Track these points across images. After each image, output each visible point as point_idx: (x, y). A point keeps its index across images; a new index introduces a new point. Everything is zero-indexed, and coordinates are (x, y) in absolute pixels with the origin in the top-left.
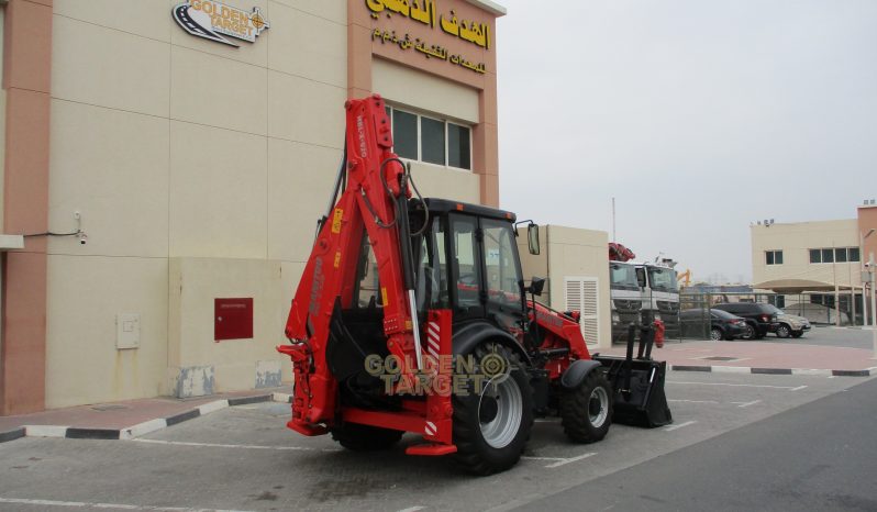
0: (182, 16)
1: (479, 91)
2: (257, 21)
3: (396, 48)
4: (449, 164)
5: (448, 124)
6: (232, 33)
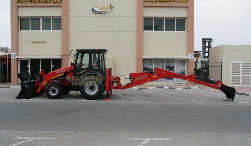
0: (93, 10)
1: (187, 7)
2: (110, 7)
3: (152, 3)
4: (176, 30)
5: (176, 19)
6: (104, 11)
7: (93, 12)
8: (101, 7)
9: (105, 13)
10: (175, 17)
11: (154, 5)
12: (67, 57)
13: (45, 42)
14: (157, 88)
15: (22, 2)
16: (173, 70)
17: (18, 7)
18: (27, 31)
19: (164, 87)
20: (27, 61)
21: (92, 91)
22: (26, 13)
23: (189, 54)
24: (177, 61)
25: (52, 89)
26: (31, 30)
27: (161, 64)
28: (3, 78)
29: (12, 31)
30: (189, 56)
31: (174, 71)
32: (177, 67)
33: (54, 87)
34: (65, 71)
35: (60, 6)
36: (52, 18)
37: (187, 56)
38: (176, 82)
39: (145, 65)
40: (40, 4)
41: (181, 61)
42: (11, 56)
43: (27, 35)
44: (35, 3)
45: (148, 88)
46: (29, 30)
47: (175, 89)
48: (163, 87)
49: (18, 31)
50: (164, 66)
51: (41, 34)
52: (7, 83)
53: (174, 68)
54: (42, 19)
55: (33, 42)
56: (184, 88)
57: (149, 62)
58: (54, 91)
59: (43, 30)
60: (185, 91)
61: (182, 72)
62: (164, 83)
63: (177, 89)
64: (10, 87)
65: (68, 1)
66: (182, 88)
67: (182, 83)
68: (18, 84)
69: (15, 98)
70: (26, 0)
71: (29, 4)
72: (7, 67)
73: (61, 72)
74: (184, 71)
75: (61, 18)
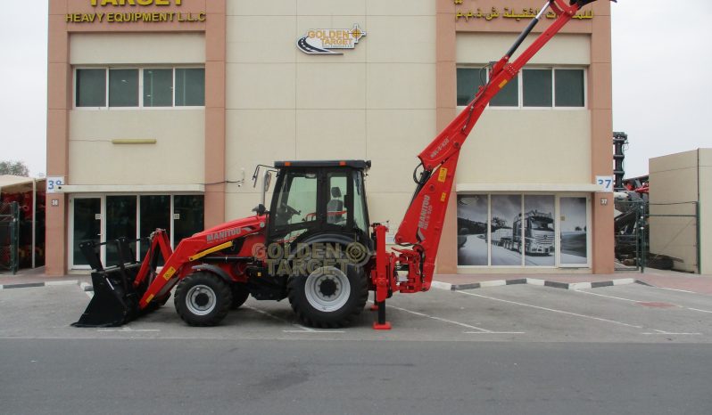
0: (303, 44)
2: (356, 33)
3: (482, 21)
4: (557, 105)
5: (556, 71)
6: (337, 46)
7: (304, 48)
8: (327, 35)
9: (339, 52)
10: (552, 66)
11: (488, 27)
12: (220, 188)
13: (154, 143)
14: (509, 283)
15: (83, 19)
16: (550, 225)
17: (70, 34)
18: (96, 108)
19: (530, 281)
20: (97, 202)
21: (327, 297)
22: (96, 52)
23: (598, 178)
24: (561, 199)
25: (196, 294)
26: (110, 106)
27: (512, 207)
28: (20, 254)
29: (50, 109)
30: (598, 182)
31: (553, 230)
32: (563, 219)
33: (201, 288)
34: (237, 232)
35: (203, 33)
36: (176, 70)
37: (593, 182)
38: (558, 264)
39: (462, 211)
40: (141, 27)
41: (573, 199)
42: (48, 185)
43: (97, 121)
44: (123, 21)
45: (484, 284)
46: (104, 105)
47: (566, 286)
48: (524, 282)
49: (69, 108)
50: (520, 215)
51: (139, 118)
52: (31, 270)
53: (551, 221)
54: (145, 70)
55: (115, 143)
56: (595, 285)
57: (474, 201)
58: (202, 300)
59: (147, 103)
60: (601, 293)
61: (578, 233)
62: (523, 266)
63: (574, 287)
64: (43, 284)
65: (224, 16)
66: (588, 285)
67: (577, 268)
68: (66, 273)
69: (73, 325)
70: (96, 15)
71: (105, 27)
72: (31, 219)
73: (223, 235)
74: (583, 230)
75: (204, 70)
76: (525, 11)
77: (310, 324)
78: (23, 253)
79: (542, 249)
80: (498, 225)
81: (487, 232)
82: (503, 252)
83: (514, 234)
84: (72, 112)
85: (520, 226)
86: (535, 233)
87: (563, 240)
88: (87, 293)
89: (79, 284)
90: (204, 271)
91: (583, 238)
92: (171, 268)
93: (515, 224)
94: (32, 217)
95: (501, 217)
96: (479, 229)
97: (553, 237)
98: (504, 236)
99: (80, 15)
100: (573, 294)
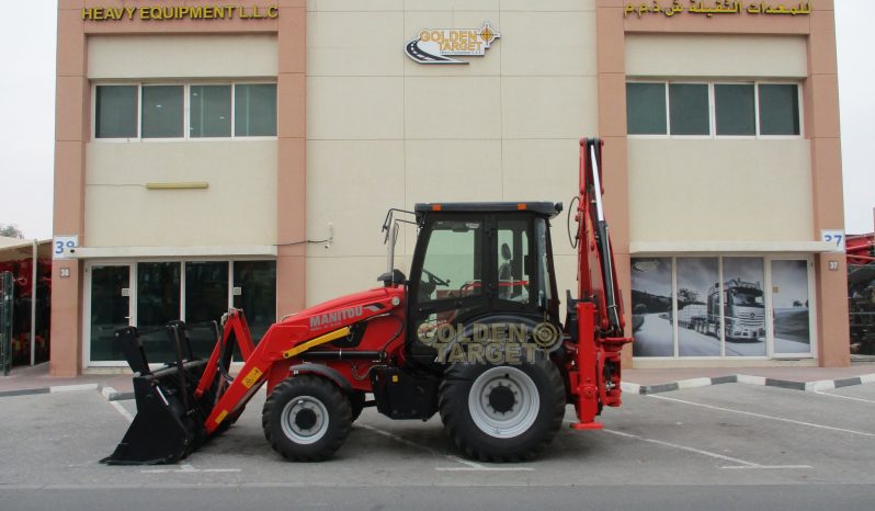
0: (413, 49)
2: (486, 34)
3: (660, 17)
4: (762, 133)
5: (760, 86)
6: (461, 52)
7: (415, 55)
8: (447, 36)
9: (463, 61)
10: (753, 79)
12: (298, 250)
13: (205, 187)
14: (715, 381)
15: (107, 15)
16: (758, 300)
17: (88, 36)
18: (124, 140)
19: (741, 378)
20: (126, 270)
21: (499, 415)
22: (121, 62)
23: (824, 233)
24: (774, 263)
25: (297, 409)
26: (143, 136)
27: (705, 275)
28: (14, 345)
29: (59, 141)
30: (825, 239)
31: (763, 307)
32: (775, 290)
33: (305, 401)
34: (356, 312)
35: (273, 34)
36: (236, 86)
37: (817, 238)
38: (772, 354)
39: (637, 280)
40: (188, 26)
41: (789, 262)
42: (55, 248)
43: (125, 157)
44: (163, 19)
45: (683, 384)
46: (136, 136)
47: (801, 386)
48: (733, 380)
49: (86, 139)
50: (717, 285)
51: (184, 153)
52: (28, 368)
53: (760, 293)
54: (192, 87)
55: (151, 188)
56: (839, 384)
57: (653, 267)
58: (306, 420)
59: (194, 134)
60: (846, 393)
61: (798, 309)
63: (814, 387)
64: (47, 391)
65: (303, 11)
66: (830, 384)
67: (798, 359)
68: (80, 374)
69: (103, 461)
70: (124, 10)
71: (137, 26)
72: (30, 297)
73: (334, 317)
74: (804, 306)
75: (275, 86)
76: (718, 4)
77: (475, 458)
78: (18, 344)
79: (749, 332)
80: (687, 300)
81: (671, 309)
82: (695, 337)
83: (709, 312)
84: (89, 145)
85: (718, 301)
86: (739, 310)
87: (776, 321)
88: (114, 403)
89: (100, 389)
90: (310, 374)
91: (803, 317)
92: (255, 368)
93: (710, 298)
94: (31, 293)
95: (690, 288)
96: (660, 306)
97: (763, 316)
98: (696, 315)
99: (102, 10)
100: (814, 397)
